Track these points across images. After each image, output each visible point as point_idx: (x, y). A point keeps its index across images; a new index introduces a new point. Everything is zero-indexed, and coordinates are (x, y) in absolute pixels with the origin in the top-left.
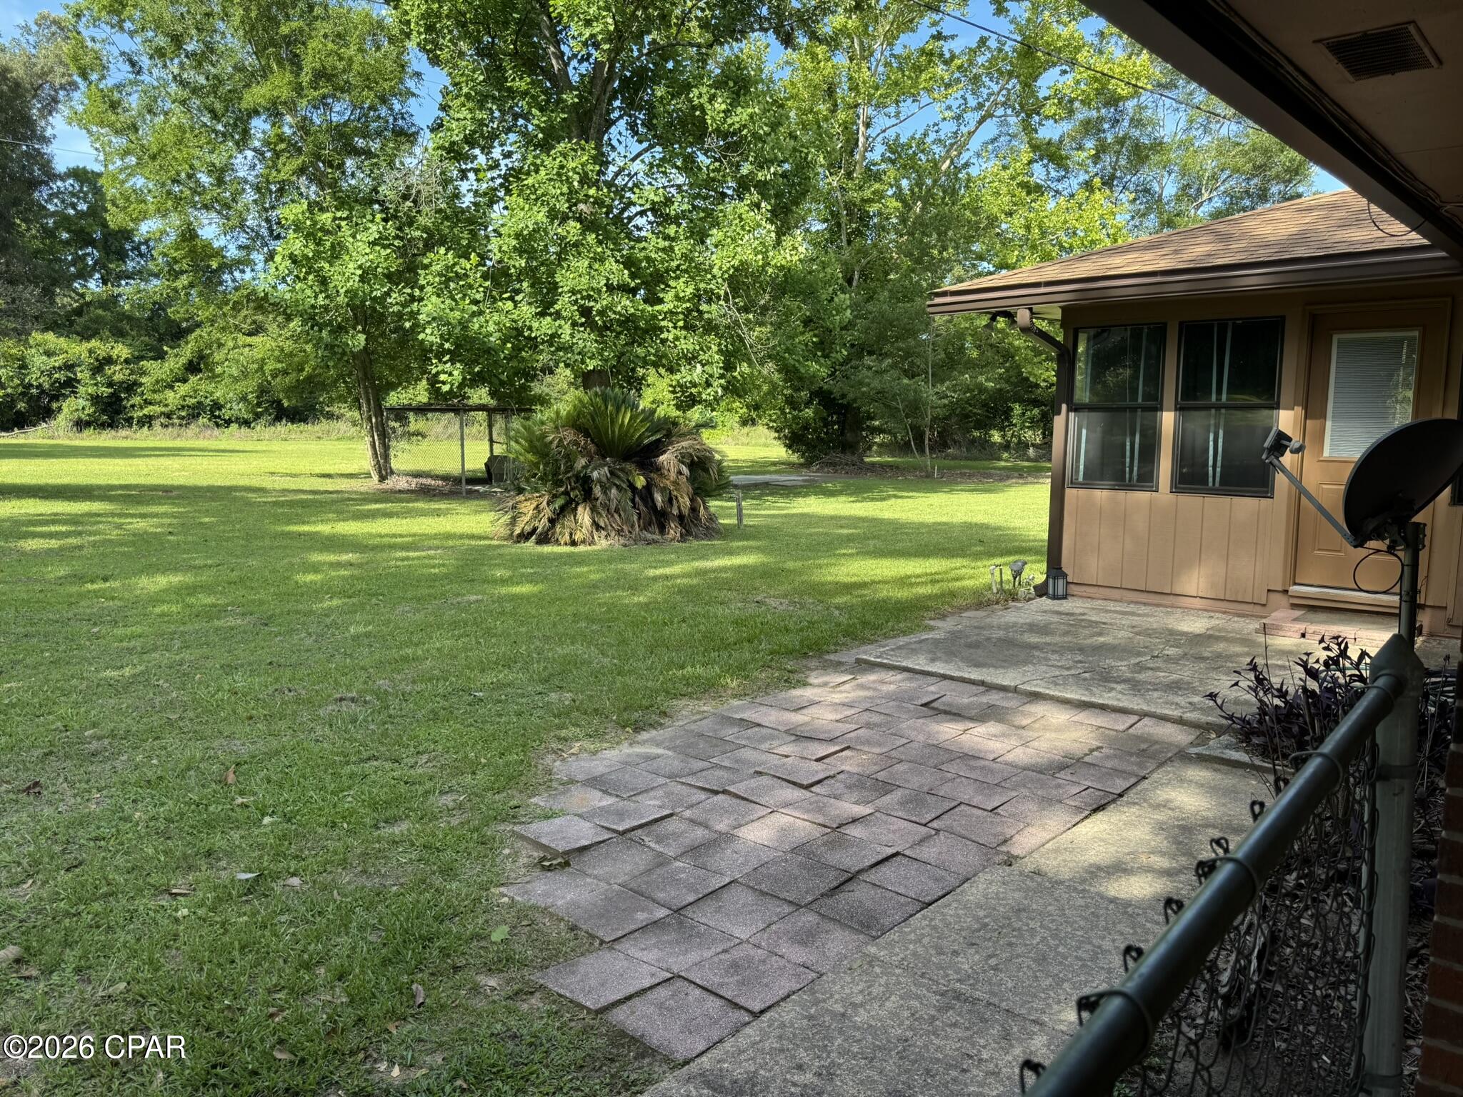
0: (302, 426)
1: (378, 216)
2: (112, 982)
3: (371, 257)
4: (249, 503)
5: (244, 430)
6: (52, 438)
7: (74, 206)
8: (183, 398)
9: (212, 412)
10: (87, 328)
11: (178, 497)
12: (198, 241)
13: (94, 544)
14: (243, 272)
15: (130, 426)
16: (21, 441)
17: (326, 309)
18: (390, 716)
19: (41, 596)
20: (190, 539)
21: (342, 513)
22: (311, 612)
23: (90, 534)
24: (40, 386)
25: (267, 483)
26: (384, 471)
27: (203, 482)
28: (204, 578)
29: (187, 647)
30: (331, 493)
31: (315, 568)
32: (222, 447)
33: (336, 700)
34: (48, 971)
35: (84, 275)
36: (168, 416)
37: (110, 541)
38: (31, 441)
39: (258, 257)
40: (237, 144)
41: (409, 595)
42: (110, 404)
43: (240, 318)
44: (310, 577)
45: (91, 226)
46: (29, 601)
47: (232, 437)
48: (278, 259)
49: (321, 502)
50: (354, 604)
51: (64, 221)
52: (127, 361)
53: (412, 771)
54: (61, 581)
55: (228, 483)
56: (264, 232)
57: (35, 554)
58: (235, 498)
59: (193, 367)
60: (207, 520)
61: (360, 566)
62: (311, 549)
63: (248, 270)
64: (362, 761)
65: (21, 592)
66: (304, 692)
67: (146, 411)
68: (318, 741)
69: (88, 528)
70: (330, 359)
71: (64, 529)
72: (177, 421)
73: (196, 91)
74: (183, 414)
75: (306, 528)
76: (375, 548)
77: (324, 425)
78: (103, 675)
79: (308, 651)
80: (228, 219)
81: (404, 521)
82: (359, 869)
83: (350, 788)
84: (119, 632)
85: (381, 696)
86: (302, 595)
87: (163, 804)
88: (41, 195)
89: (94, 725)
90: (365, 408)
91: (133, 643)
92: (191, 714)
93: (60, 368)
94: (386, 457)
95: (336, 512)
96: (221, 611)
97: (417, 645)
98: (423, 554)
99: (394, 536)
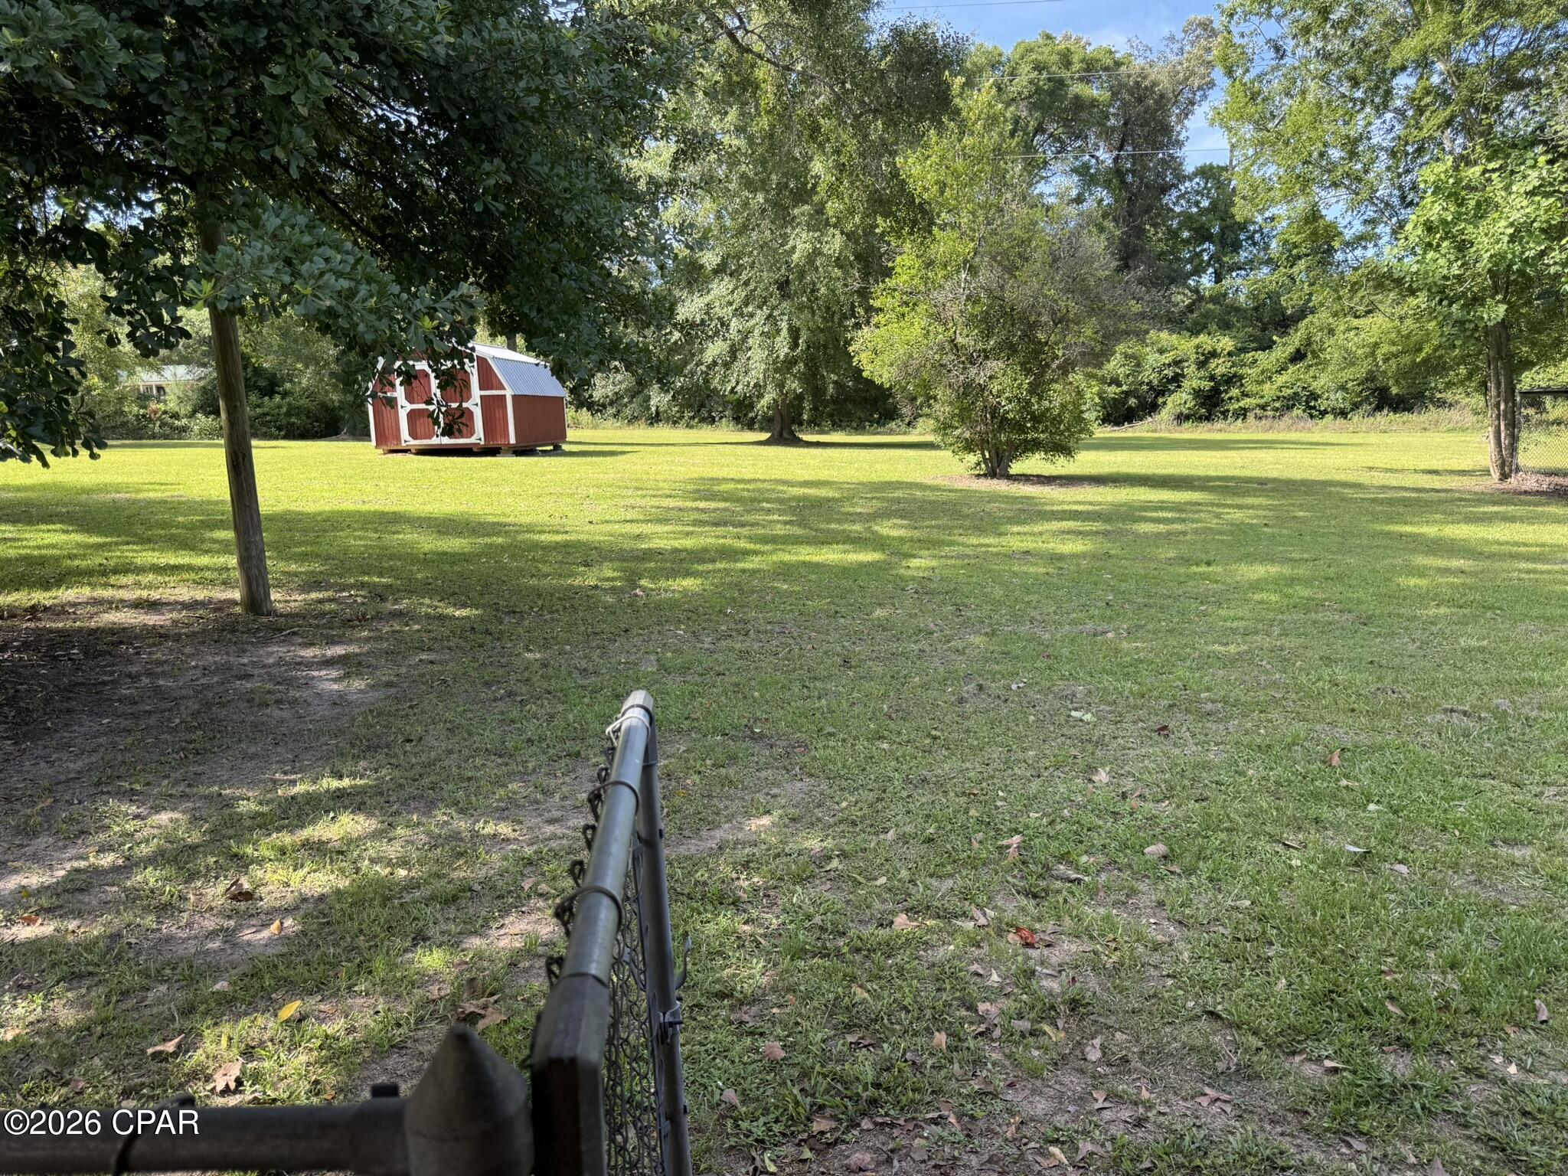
0: (1406, 416)
1: (1542, 159)
2: (1238, 898)
3: (1528, 210)
4: (1344, 499)
5: (1340, 421)
6: (1155, 431)
7: (1197, 204)
8: (1280, 389)
9: (1307, 402)
10: (1196, 323)
11: (1273, 490)
12: (1321, 222)
13: (1196, 532)
14: (1365, 248)
15: (1226, 418)
16: (1129, 435)
17: (1460, 279)
18: (1510, 739)
19: (1156, 573)
20: (1285, 531)
21: (1451, 514)
22: (1412, 619)
23: (1193, 521)
24: (1149, 383)
25: (1365, 478)
26: (1507, 467)
27: (1297, 475)
28: (1301, 571)
29: (1286, 635)
30: (1438, 491)
31: (1421, 572)
32: (1315, 440)
33: (1446, 710)
34: (1190, 872)
35: (1198, 271)
36: (1263, 407)
37: (1210, 529)
38: (1137, 434)
39: (1384, 230)
40: (1377, 109)
41: (1535, 613)
42: (1208, 398)
43: (1356, 299)
44: (1413, 581)
45: (1210, 221)
46: (1146, 576)
47: (1326, 430)
48: (1409, 227)
49: (1426, 501)
50: (1465, 616)
51: (1188, 220)
52: (1230, 354)
53: (1537, 800)
54: (1170, 562)
55: (1322, 478)
56: (1396, 201)
57: (1146, 536)
58: (1330, 493)
59: (1298, 356)
60: (1301, 514)
61: (1473, 574)
62: (1413, 551)
63: (1370, 245)
64: (1475, 776)
65: (1138, 568)
66: (1408, 696)
67: (1242, 404)
68: (1424, 746)
69: (1191, 515)
70: (1457, 337)
71: (1170, 515)
72: (1270, 413)
73: (1338, 61)
74: (1277, 405)
75: (1408, 529)
76: (1491, 556)
77: (1433, 413)
78: (1210, 648)
79: (1411, 656)
80: (1357, 194)
81: (1530, 528)
82: (1473, 878)
83: (1461, 799)
84: (1223, 613)
85: (1501, 716)
86: (1405, 599)
87: (1271, 769)
88: (1169, 199)
89: (1208, 689)
90: (1493, 392)
91: (1235, 624)
92: (1294, 696)
93: (1169, 365)
94: (1513, 449)
95: (1444, 512)
96: (1320, 605)
97: (1543, 670)
98: (1556, 567)
99: (1517, 544)
